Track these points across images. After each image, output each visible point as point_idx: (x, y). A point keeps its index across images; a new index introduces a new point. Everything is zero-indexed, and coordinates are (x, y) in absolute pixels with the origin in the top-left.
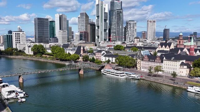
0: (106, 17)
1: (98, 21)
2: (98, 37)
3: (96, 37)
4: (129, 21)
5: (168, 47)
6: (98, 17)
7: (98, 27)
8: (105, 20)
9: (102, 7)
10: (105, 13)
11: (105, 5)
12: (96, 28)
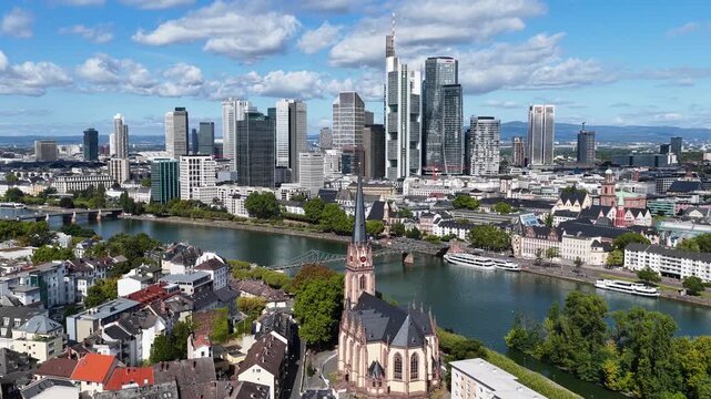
0: (415, 108)
1: (393, 118)
2: (394, 163)
3: (388, 164)
4: (479, 118)
5: (577, 203)
6: (394, 108)
7: (394, 135)
8: (414, 117)
9: (404, 81)
10: (414, 97)
11: (413, 74)
12: (388, 137)
